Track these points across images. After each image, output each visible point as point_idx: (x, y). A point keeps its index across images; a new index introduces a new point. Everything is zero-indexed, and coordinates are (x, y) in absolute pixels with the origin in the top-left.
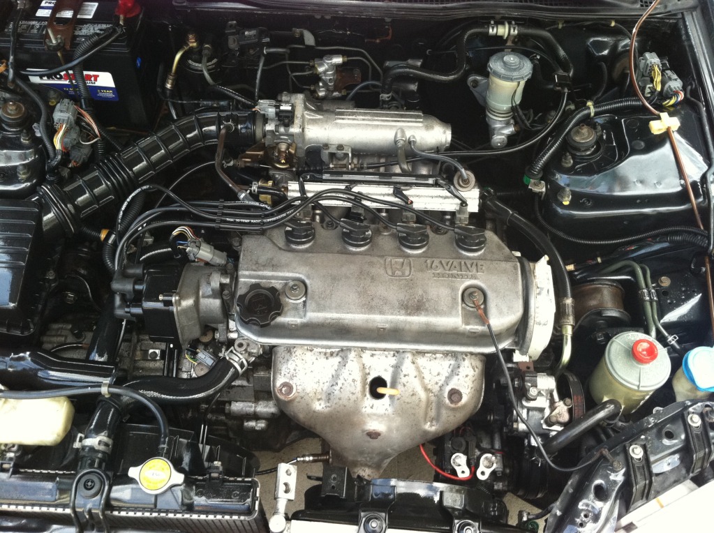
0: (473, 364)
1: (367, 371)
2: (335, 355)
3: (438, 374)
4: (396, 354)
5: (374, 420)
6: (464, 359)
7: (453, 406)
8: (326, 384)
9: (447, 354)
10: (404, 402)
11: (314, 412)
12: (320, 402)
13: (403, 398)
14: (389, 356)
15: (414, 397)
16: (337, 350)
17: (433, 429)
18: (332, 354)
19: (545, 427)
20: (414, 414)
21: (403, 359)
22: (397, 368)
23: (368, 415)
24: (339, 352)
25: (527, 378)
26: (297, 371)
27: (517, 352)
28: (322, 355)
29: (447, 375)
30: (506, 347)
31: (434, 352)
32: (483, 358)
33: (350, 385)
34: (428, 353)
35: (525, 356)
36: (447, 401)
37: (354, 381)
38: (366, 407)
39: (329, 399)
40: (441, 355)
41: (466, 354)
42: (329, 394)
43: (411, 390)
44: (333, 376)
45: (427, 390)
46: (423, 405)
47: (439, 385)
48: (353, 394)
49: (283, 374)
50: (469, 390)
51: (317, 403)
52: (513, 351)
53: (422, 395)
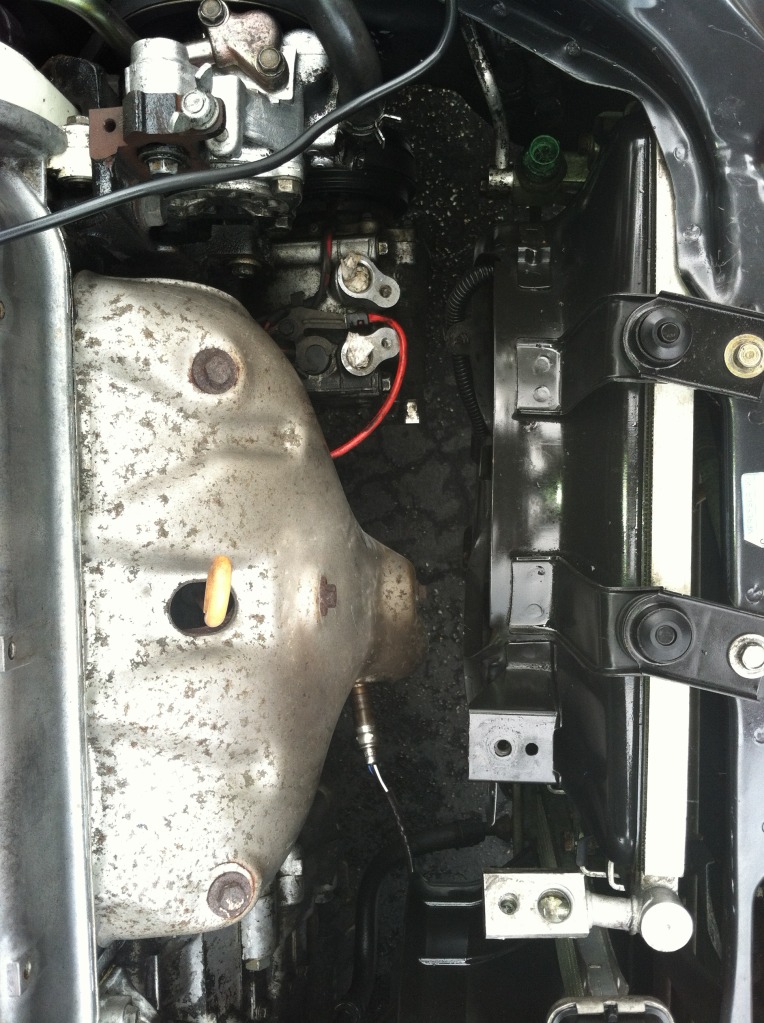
0: (107, 312)
1: (154, 650)
2: (109, 762)
3: (148, 424)
4: (94, 564)
5: (292, 606)
6: (93, 342)
7: (241, 377)
8: (204, 771)
9: (80, 396)
10: (242, 525)
11: (283, 786)
12: (254, 774)
13: (230, 530)
14: (99, 587)
15: (226, 498)
16: (92, 755)
17: (300, 431)
18: (106, 770)
19: (286, 94)
20: (271, 491)
21: (107, 541)
22: (136, 561)
23: (280, 627)
24: (98, 750)
25: (152, 128)
26: (173, 877)
27: (56, 163)
28: (110, 800)
29: (148, 396)
30: (42, 197)
31: (78, 440)
32: (81, 279)
33: (204, 700)
34: (81, 461)
35: (70, 138)
36: (229, 395)
37: (189, 693)
38: (261, 637)
39: (247, 752)
40: (84, 416)
41: (76, 335)
42: (232, 756)
43: (205, 511)
44: (177, 757)
45: (198, 461)
46: (243, 467)
47: (179, 420)
48: (227, 687)
49: (186, 918)
50: (192, 327)
51: (259, 784)
52: (52, 175)
53: (215, 471)
